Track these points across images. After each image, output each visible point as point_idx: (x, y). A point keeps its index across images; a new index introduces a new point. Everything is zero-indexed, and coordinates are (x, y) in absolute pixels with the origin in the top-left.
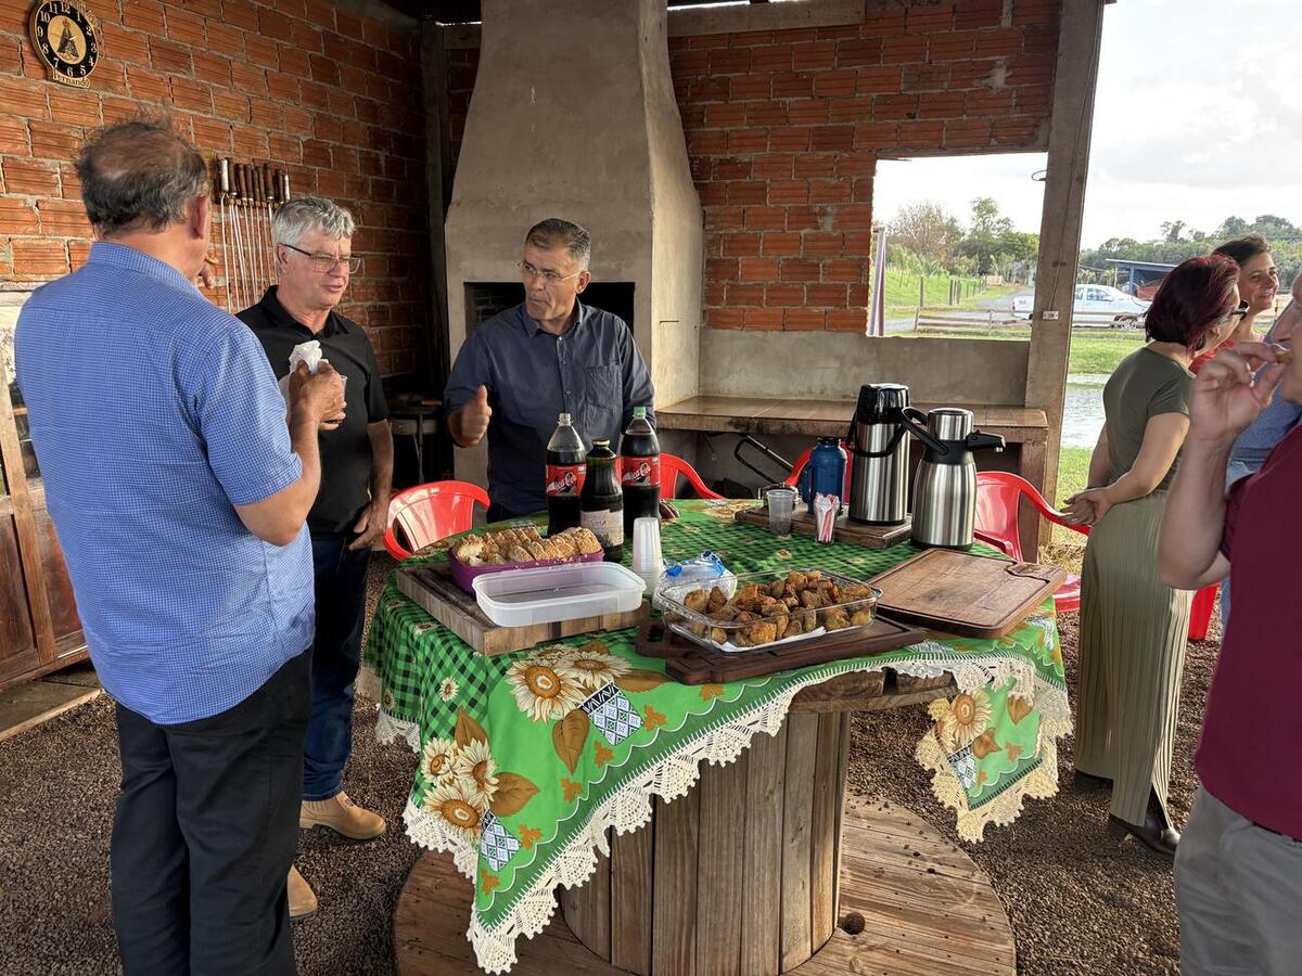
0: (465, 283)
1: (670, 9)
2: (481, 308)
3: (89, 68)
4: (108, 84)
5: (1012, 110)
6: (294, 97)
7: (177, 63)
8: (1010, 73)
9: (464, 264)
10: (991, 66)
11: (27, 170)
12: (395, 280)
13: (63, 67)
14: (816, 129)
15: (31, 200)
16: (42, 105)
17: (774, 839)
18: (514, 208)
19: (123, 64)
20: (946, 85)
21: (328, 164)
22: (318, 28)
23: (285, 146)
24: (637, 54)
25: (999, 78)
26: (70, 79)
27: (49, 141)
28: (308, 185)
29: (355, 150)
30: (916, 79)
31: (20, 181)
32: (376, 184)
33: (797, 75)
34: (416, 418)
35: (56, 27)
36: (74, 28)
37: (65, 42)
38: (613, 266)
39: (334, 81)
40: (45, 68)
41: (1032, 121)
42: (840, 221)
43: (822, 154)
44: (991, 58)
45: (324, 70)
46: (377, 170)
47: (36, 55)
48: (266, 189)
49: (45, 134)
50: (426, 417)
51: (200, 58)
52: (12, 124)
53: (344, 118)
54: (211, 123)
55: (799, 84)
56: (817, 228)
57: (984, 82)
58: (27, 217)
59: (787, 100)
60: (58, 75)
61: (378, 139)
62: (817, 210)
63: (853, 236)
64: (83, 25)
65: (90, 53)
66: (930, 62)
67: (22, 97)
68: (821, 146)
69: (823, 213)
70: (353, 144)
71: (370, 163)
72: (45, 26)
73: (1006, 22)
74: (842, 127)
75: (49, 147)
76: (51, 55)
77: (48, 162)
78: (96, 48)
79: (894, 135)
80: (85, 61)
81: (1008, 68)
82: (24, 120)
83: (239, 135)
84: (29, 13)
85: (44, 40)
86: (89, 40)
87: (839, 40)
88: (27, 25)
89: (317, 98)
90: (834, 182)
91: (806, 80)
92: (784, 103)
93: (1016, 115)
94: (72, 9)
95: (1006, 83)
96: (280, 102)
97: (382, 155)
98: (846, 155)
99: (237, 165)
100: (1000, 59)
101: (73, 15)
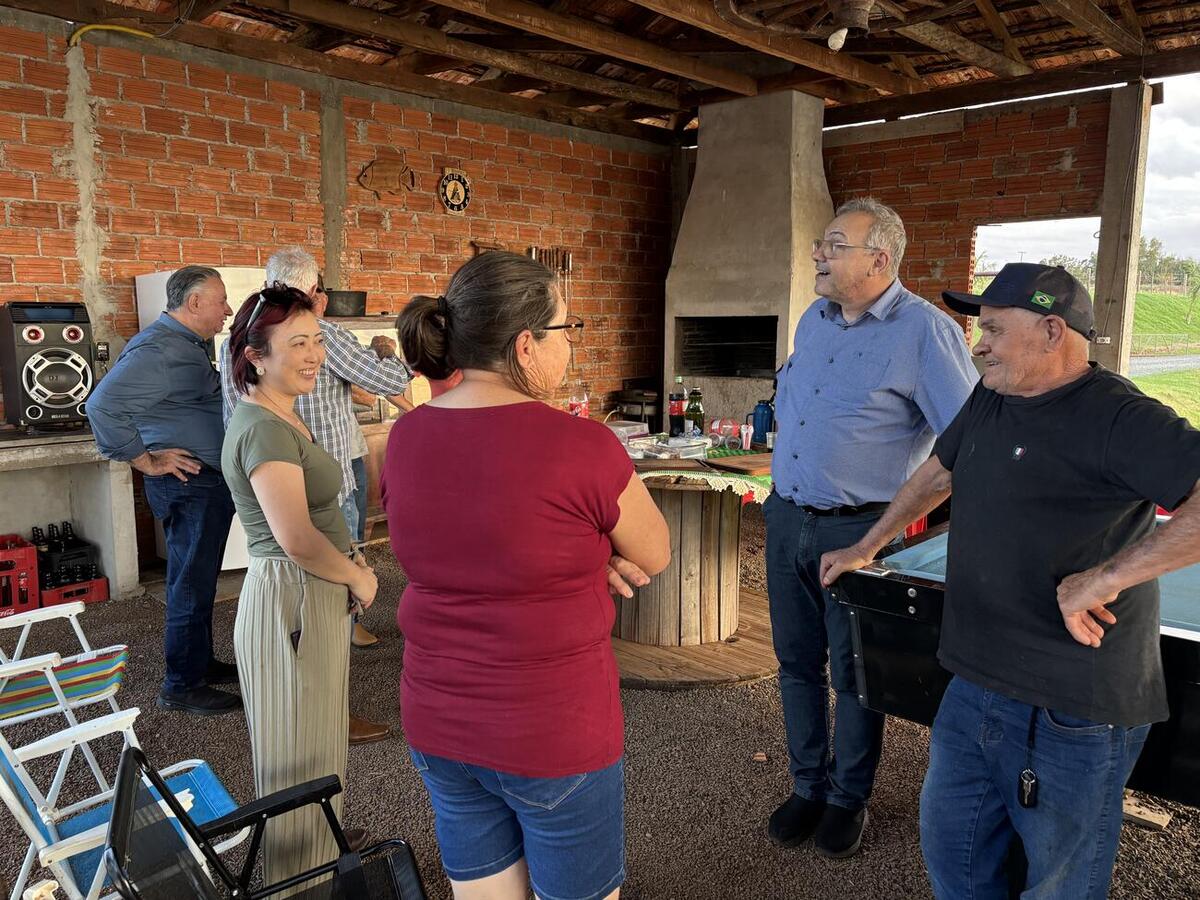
0: (676, 318)
1: (824, 129)
2: (687, 333)
3: (465, 205)
4: (475, 213)
5: (1077, 186)
6: (579, 206)
7: (512, 197)
8: (1076, 160)
9: (675, 306)
10: (1061, 155)
11: (431, 260)
12: (641, 315)
13: (452, 206)
14: (932, 205)
15: (432, 276)
16: (442, 227)
17: (675, 575)
18: (707, 269)
19: (483, 201)
20: (1026, 170)
21: (599, 244)
22: (599, 164)
23: (571, 236)
24: (789, 167)
25: (1067, 164)
26: (455, 212)
27: (443, 245)
28: (585, 258)
29: (618, 234)
30: (1003, 167)
31: (427, 266)
32: (631, 254)
33: (918, 168)
34: (641, 404)
35: (451, 186)
36: (459, 185)
37: (455, 193)
38: (765, 305)
39: (608, 194)
40: (444, 208)
41: (1093, 194)
42: (946, 271)
43: (934, 223)
44: (1061, 150)
45: (602, 188)
46: (634, 246)
47: (440, 202)
48: (557, 263)
49: (442, 242)
50: (647, 404)
51: (525, 192)
52: (426, 238)
53: (612, 215)
54: (529, 228)
55: (919, 175)
56: (930, 276)
57: (1056, 167)
58: (429, 284)
59: (910, 186)
60: (450, 211)
61: (635, 226)
62: (930, 263)
63: (956, 282)
64: (464, 184)
65: (466, 198)
66: (1015, 155)
67: (432, 224)
68: (934, 217)
69: (935, 265)
70: (618, 230)
71: (628, 242)
72: (445, 187)
73: (1072, 123)
74: (949, 204)
75: (443, 248)
76: (447, 201)
77: (442, 256)
78: (469, 195)
79: (987, 208)
80: (464, 203)
81: (1074, 157)
82: (432, 235)
83: (545, 233)
84: (439, 182)
85: (444, 194)
86: (466, 191)
87: (947, 143)
88: (437, 188)
89: (595, 205)
90: (943, 243)
91: (924, 172)
92: (908, 188)
93: (1081, 190)
94: (460, 176)
95: (1073, 167)
96: (571, 211)
97: (637, 236)
98: (951, 224)
99: (541, 251)
100: (1068, 150)
101: (459, 180)
